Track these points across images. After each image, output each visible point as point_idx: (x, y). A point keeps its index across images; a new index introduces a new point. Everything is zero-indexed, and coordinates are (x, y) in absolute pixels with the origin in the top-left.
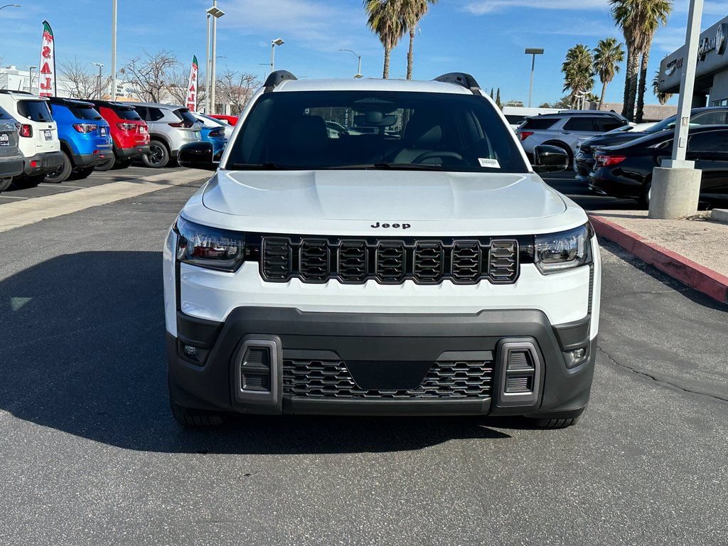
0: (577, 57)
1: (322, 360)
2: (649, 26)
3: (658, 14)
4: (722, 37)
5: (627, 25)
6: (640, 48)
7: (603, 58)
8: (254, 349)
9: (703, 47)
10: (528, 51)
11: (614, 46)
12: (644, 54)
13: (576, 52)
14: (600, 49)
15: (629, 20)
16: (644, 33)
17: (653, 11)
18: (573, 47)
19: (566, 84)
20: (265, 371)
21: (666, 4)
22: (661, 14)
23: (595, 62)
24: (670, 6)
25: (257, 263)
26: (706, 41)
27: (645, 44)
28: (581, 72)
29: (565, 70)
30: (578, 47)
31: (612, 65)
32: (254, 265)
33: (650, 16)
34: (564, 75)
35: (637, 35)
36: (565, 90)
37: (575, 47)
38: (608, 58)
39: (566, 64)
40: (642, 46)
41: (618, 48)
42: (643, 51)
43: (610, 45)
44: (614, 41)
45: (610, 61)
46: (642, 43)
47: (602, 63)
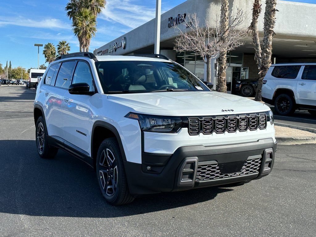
0: (49, 48)
1: (212, 165)
2: (88, 37)
3: (92, 32)
4: (125, 42)
5: (80, 36)
6: (86, 46)
7: (61, 49)
8: (188, 163)
9: (115, 46)
10: (35, 45)
11: (66, 44)
12: (87, 48)
13: (48, 46)
14: (60, 45)
15: (81, 34)
16: (87, 40)
17: (90, 30)
18: (47, 44)
19: (47, 60)
20: (192, 172)
21: (95, 28)
22: (93, 32)
23: (58, 50)
24: (96, 29)
25: (187, 128)
26: (116, 44)
27: (88, 44)
28: (53, 54)
29: (44, 53)
30: (49, 44)
31: (66, 52)
32: (186, 129)
33: (89, 33)
34: (44, 55)
35: (84, 39)
36: (46, 62)
37: (48, 44)
38: (64, 49)
39: (44, 51)
40: (86, 45)
41: (67, 45)
42: (87, 47)
43: (64, 44)
44: (65, 42)
45: (64, 50)
46: (86, 43)
47: (61, 51)
